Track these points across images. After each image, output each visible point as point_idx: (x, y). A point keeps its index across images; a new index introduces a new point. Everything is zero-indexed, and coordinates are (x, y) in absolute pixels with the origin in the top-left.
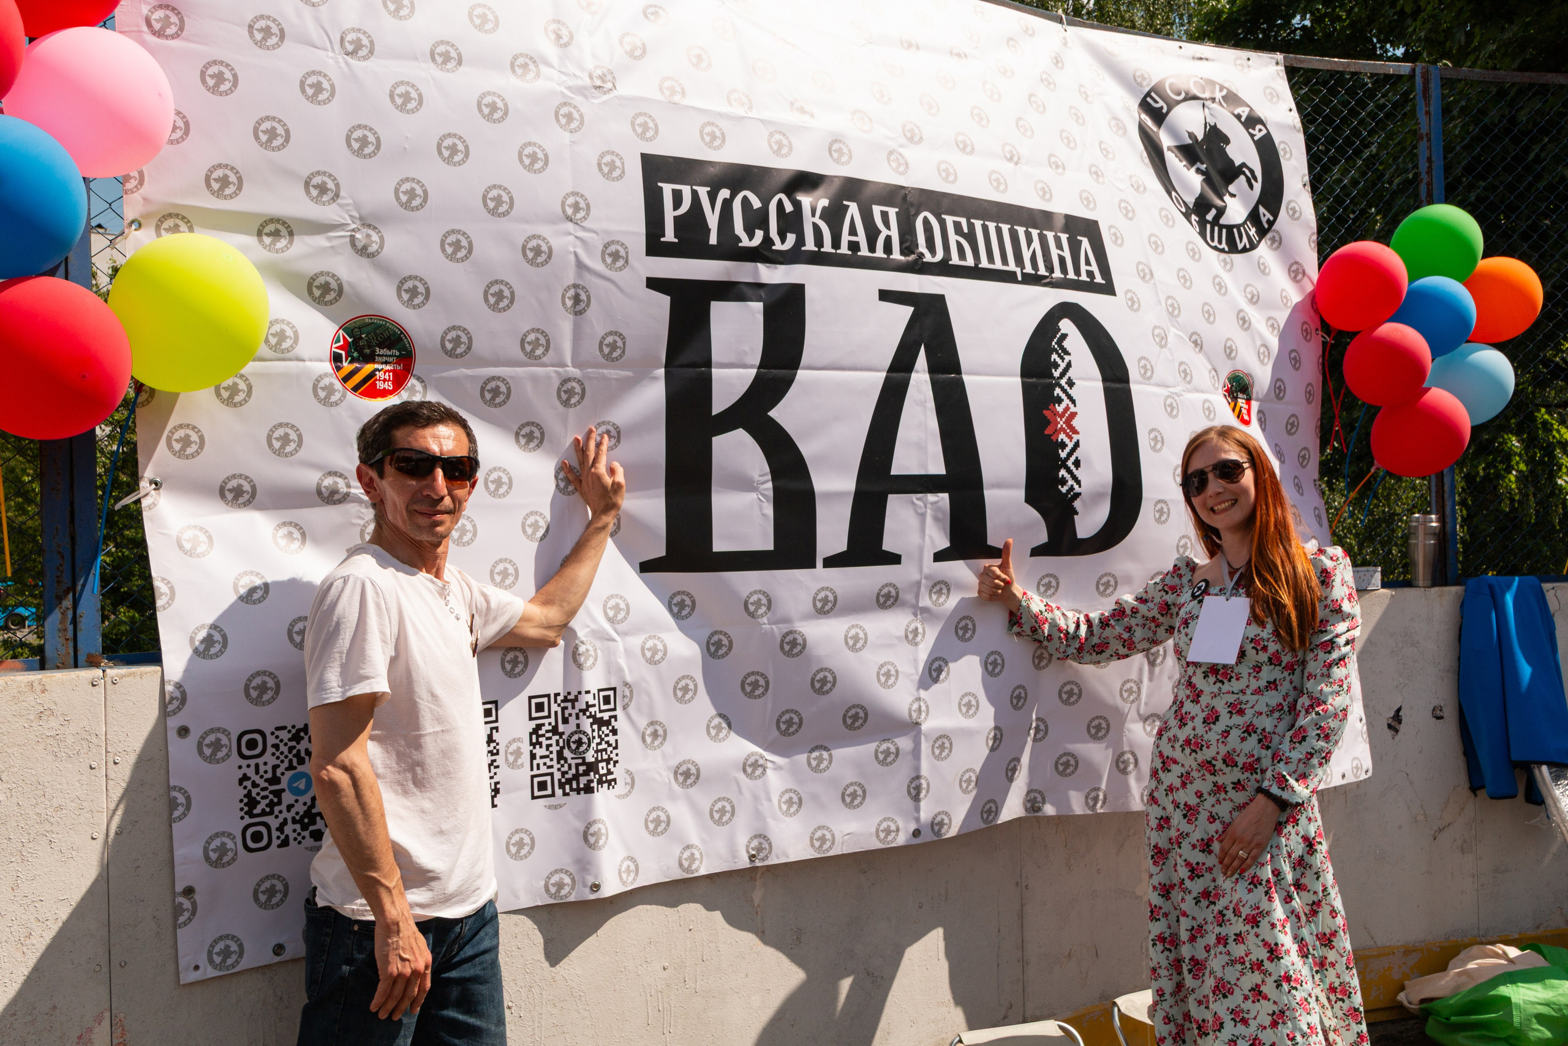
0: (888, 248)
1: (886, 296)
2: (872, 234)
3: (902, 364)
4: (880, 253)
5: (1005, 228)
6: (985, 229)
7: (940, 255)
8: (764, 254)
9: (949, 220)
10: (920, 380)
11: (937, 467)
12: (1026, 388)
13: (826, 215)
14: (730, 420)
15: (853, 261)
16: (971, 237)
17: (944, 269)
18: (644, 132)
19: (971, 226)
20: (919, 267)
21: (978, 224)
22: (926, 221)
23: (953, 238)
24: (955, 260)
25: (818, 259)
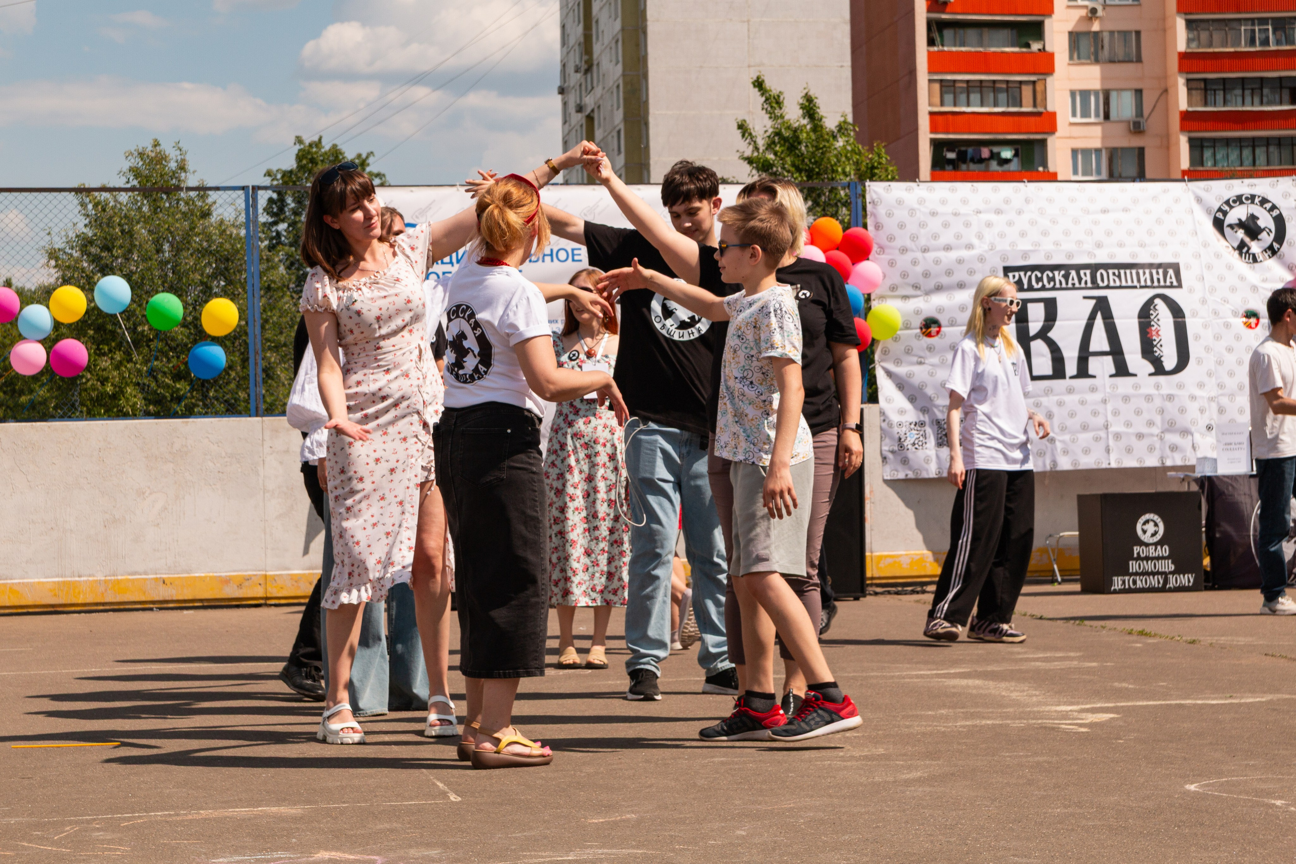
0: (1086, 283)
1: (1085, 298)
2: (1080, 279)
3: (1092, 318)
4: (1083, 285)
5: (1134, 272)
6: (1125, 273)
7: (1106, 283)
8: (1043, 288)
9: (1111, 272)
10: (1099, 322)
11: (1107, 348)
12: (1140, 324)
13: (1063, 276)
14: (1035, 337)
15: (1074, 288)
16: (1119, 276)
17: (1108, 287)
18: (1004, 259)
19: (1119, 273)
20: (1098, 288)
21: (1122, 272)
22: (1102, 275)
23: (1111, 277)
24: (1112, 284)
25: (1061, 289)
